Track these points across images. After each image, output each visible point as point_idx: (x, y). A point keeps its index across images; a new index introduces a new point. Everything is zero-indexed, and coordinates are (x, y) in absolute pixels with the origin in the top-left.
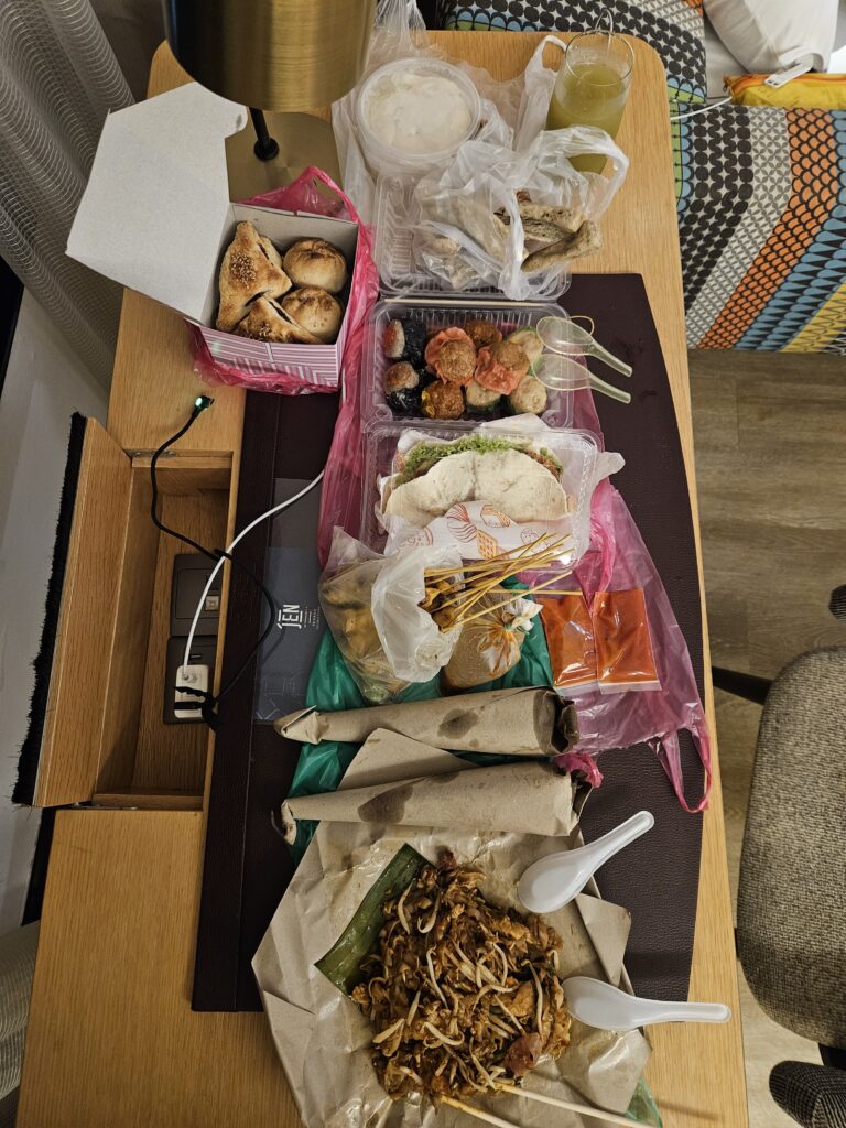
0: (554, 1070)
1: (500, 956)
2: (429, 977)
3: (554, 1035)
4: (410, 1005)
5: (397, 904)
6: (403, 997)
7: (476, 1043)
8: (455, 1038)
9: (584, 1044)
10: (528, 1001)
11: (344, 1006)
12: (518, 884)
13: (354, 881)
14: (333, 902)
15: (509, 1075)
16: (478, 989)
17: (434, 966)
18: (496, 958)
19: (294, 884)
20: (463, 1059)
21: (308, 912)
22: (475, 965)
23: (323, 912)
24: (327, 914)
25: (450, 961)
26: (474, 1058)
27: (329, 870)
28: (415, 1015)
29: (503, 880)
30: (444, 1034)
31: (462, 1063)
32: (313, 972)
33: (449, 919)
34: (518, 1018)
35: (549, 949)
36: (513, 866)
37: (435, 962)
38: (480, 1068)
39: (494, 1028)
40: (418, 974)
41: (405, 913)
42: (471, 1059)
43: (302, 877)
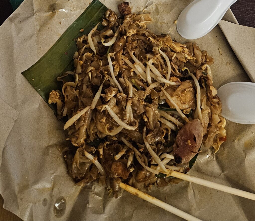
0: (215, 168)
1: (165, 61)
2: (109, 74)
3: (213, 125)
4: (94, 96)
5: (87, 35)
6: (89, 92)
7: (148, 132)
8: (131, 124)
9: (238, 140)
10: (189, 95)
11: (42, 107)
12: (176, 22)
13: (56, 19)
14: (39, 31)
15: (177, 161)
16: (148, 85)
17: (114, 66)
18: (162, 61)
19: (12, 18)
20: (138, 148)
21: (20, 35)
22: (145, 65)
23: (31, 37)
24: (35, 38)
25: (125, 64)
26: (148, 146)
27: (39, 11)
28: (98, 102)
29: (165, 21)
30: (123, 120)
31: (138, 153)
32: (20, 79)
33: (125, 37)
34: (182, 110)
35: (203, 64)
36: (173, 11)
37: (114, 63)
38: (153, 154)
39: (163, 121)
40: (101, 72)
41: (93, 40)
42: (145, 147)
43: (18, 15)
